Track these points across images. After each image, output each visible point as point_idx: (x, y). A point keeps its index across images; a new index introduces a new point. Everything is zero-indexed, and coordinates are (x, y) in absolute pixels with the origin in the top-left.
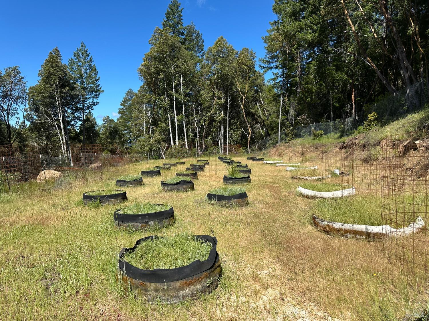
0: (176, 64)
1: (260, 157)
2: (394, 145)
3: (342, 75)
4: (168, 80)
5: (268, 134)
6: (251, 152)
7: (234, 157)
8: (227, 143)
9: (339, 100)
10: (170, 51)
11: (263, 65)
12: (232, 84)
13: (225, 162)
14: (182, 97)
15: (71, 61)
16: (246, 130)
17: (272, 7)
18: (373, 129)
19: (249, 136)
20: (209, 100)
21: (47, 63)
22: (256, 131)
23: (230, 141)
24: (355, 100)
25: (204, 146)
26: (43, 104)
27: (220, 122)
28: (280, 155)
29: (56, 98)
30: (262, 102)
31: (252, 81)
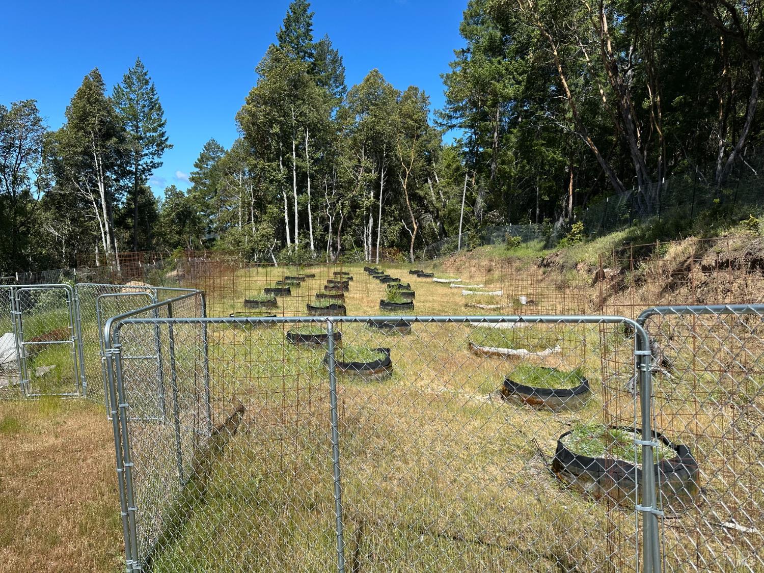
0: (299, 110)
1: (428, 271)
2: (589, 271)
3: (555, 154)
4: (285, 137)
5: (443, 232)
6: (415, 260)
7: (389, 268)
8: (378, 243)
9: (549, 191)
10: (290, 89)
11: (440, 120)
12: (390, 148)
13: (377, 277)
14: (307, 165)
15: (118, 90)
16: (409, 224)
17: (459, 27)
18: (577, 244)
19: (413, 234)
20: (351, 172)
21: (81, 95)
22: (426, 224)
23: (383, 241)
24: (573, 190)
25: (339, 247)
26: (71, 165)
27: (368, 209)
28: (458, 270)
29: (93, 155)
30: (437, 179)
31: (422, 143)
